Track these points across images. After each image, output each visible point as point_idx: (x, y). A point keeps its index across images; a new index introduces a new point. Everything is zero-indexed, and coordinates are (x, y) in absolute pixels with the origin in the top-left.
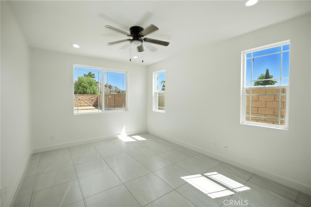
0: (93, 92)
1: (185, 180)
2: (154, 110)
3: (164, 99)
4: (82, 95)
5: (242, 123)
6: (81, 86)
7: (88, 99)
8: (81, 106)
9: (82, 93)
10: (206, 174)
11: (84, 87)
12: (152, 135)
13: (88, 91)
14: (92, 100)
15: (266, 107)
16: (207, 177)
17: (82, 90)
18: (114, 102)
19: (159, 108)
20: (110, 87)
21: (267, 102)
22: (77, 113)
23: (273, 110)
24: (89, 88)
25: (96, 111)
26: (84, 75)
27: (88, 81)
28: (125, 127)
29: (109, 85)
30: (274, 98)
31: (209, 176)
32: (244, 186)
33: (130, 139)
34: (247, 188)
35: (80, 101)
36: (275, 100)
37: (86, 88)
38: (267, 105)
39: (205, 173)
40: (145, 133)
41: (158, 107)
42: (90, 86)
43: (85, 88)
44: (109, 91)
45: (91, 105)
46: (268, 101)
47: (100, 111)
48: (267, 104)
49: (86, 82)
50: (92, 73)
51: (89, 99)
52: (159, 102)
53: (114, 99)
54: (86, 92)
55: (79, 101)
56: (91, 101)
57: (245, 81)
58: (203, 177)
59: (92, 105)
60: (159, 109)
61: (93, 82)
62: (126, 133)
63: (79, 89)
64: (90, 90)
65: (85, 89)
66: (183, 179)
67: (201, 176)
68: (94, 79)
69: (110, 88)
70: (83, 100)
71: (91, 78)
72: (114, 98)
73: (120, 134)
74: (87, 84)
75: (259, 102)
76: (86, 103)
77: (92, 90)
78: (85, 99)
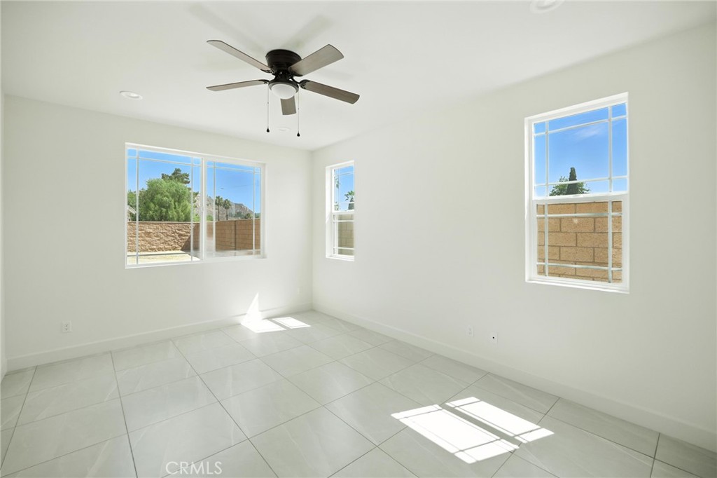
0: (183, 216)
1: (401, 420)
2: (327, 256)
3: (352, 231)
4: (155, 224)
5: (530, 280)
6: (154, 203)
7: (170, 233)
8: (152, 250)
9: (156, 219)
10: (451, 404)
11: (161, 205)
12: (325, 314)
13: (172, 213)
14: (180, 235)
15: (576, 246)
16: (453, 410)
17: (156, 211)
18: (233, 240)
19: (339, 250)
20: (226, 205)
21: (578, 234)
22: (136, 264)
23: (592, 251)
24: (175, 208)
25: (185, 258)
26: (163, 177)
27: (173, 189)
28: (257, 296)
29: (224, 199)
30: (593, 226)
31: (458, 407)
32: (538, 427)
33: (271, 327)
34: (545, 433)
35: (150, 237)
36: (595, 229)
37: (168, 208)
38: (578, 242)
39: (449, 400)
40: (307, 310)
41: (337, 248)
42: (176, 204)
43: (164, 207)
44: (225, 215)
45: (177, 246)
46: (581, 233)
47: (195, 259)
48: (580, 238)
49: (167, 194)
50: (182, 172)
51: (174, 233)
52: (340, 238)
53: (235, 232)
54: (166, 217)
55: (148, 239)
56: (178, 238)
57: (534, 185)
58: (444, 410)
59: (180, 248)
60: (341, 252)
61: (185, 193)
62: (262, 311)
63: (148, 208)
64: (178, 213)
65: (164, 210)
66: (397, 418)
67: (441, 408)
68: (188, 186)
69: (227, 208)
70: (157, 236)
71: (180, 184)
72: (235, 229)
73: (245, 314)
74: (171, 198)
75: (561, 235)
76: (165, 242)
77: (182, 211)
78: (162, 233)
